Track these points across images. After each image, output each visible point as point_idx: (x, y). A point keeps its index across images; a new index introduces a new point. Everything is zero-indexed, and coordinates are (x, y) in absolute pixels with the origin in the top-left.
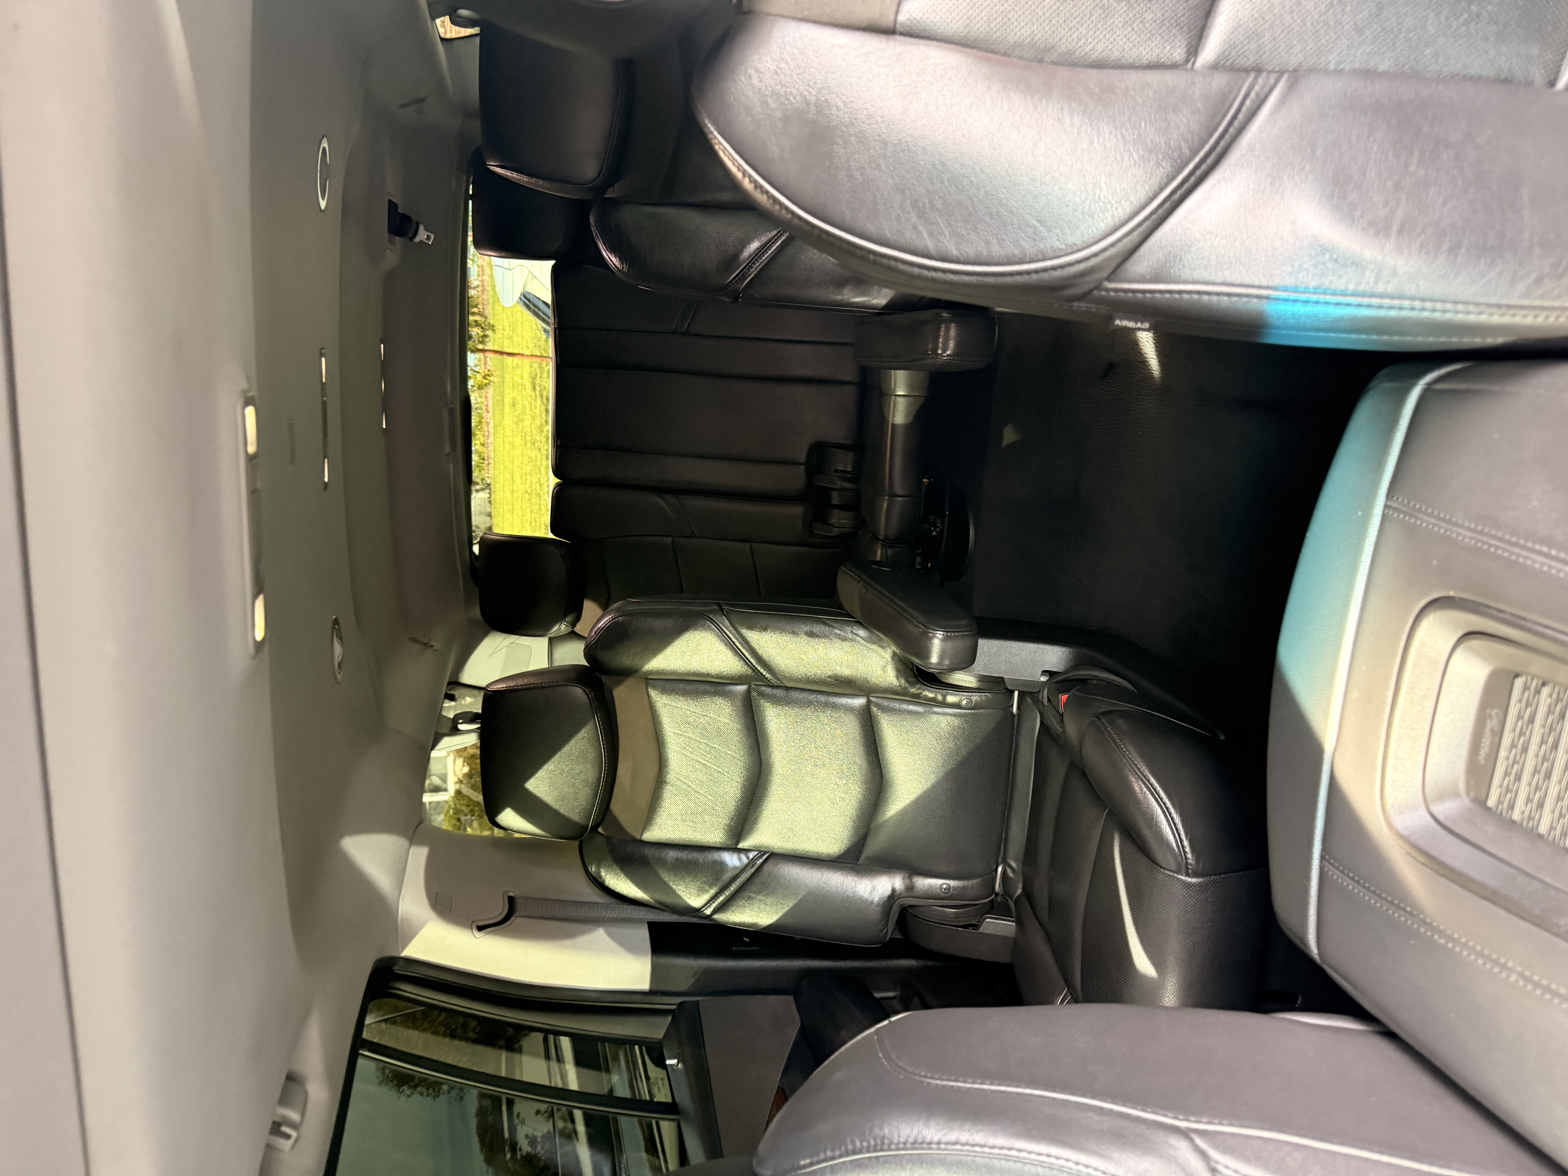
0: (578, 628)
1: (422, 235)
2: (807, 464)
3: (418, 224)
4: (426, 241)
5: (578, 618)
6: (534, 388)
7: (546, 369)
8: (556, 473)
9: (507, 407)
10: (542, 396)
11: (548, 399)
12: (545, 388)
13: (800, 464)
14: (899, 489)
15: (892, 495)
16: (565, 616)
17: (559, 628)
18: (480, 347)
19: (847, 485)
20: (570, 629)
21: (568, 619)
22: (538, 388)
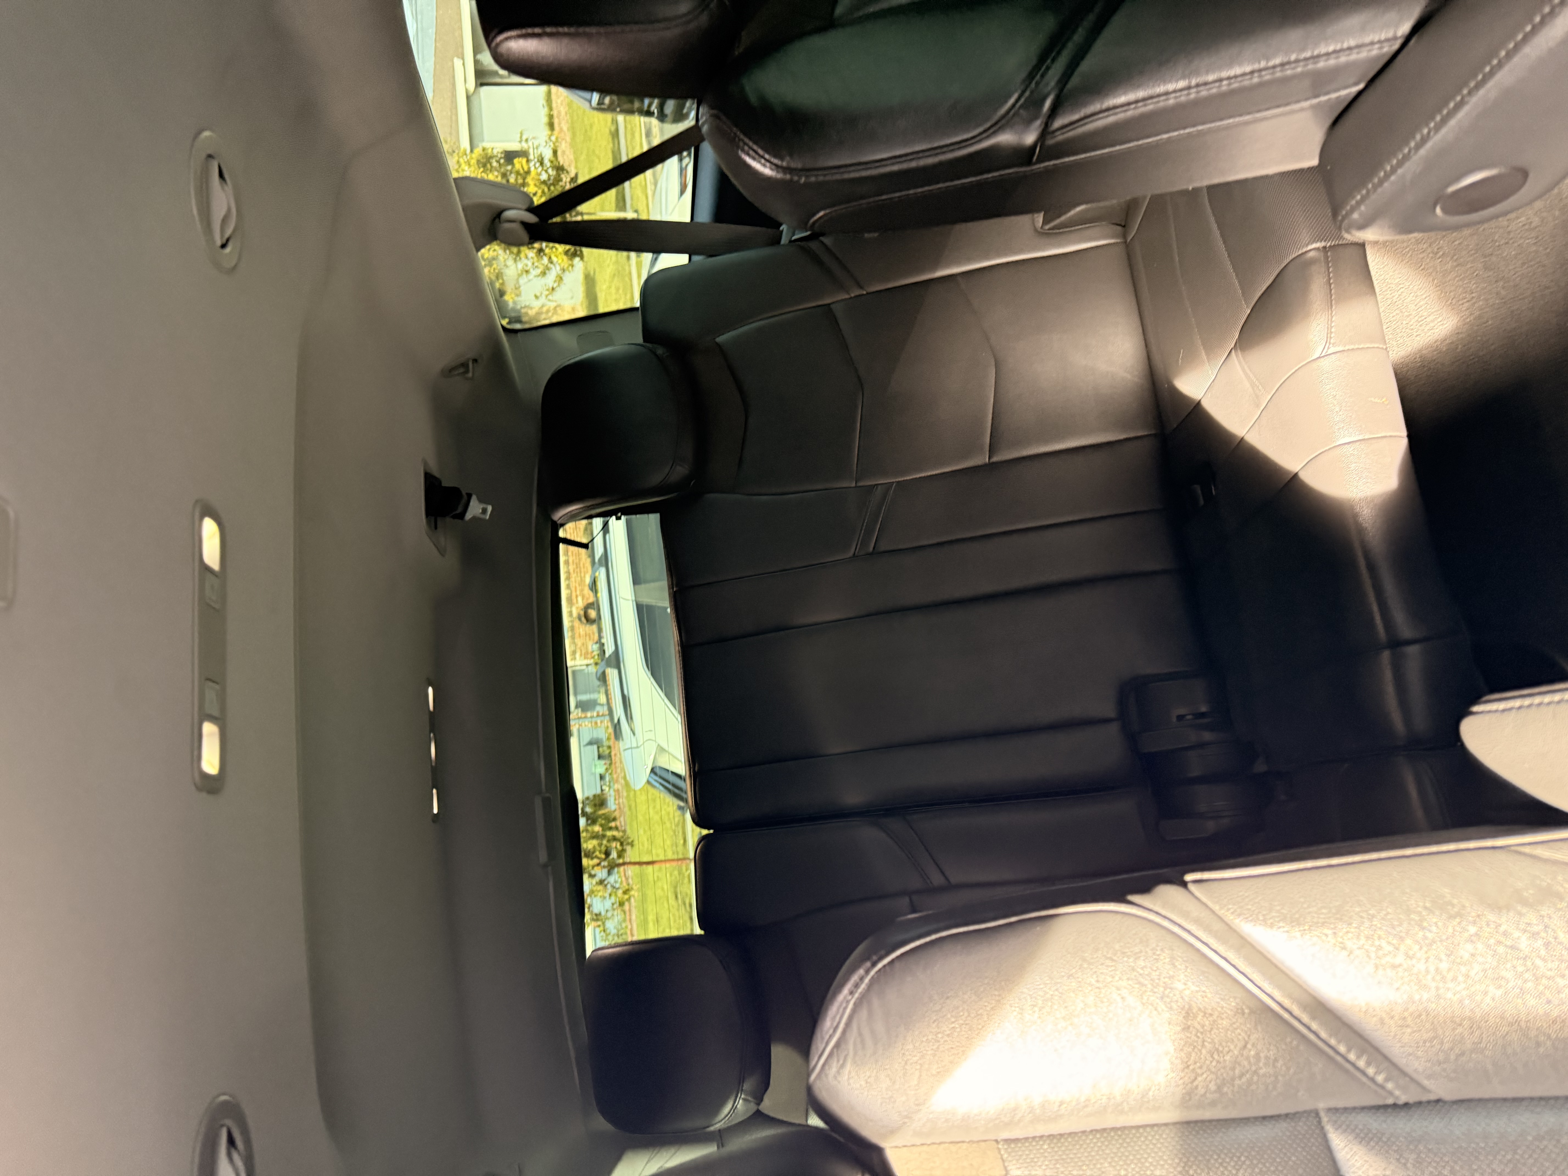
0: (767, 1106)
1: (475, 509)
2: (1123, 716)
3: (469, 496)
4: (482, 516)
5: (765, 1084)
6: (676, 897)
7: (686, 874)
8: (699, 821)
9: (651, 925)
10: (684, 904)
11: (691, 906)
12: (687, 895)
13: (1106, 721)
14: (1405, 628)
15: (1396, 644)
16: (741, 1081)
17: (734, 1108)
18: (621, 861)
19: (1207, 736)
20: (753, 1107)
21: (747, 1086)
22: (679, 896)
